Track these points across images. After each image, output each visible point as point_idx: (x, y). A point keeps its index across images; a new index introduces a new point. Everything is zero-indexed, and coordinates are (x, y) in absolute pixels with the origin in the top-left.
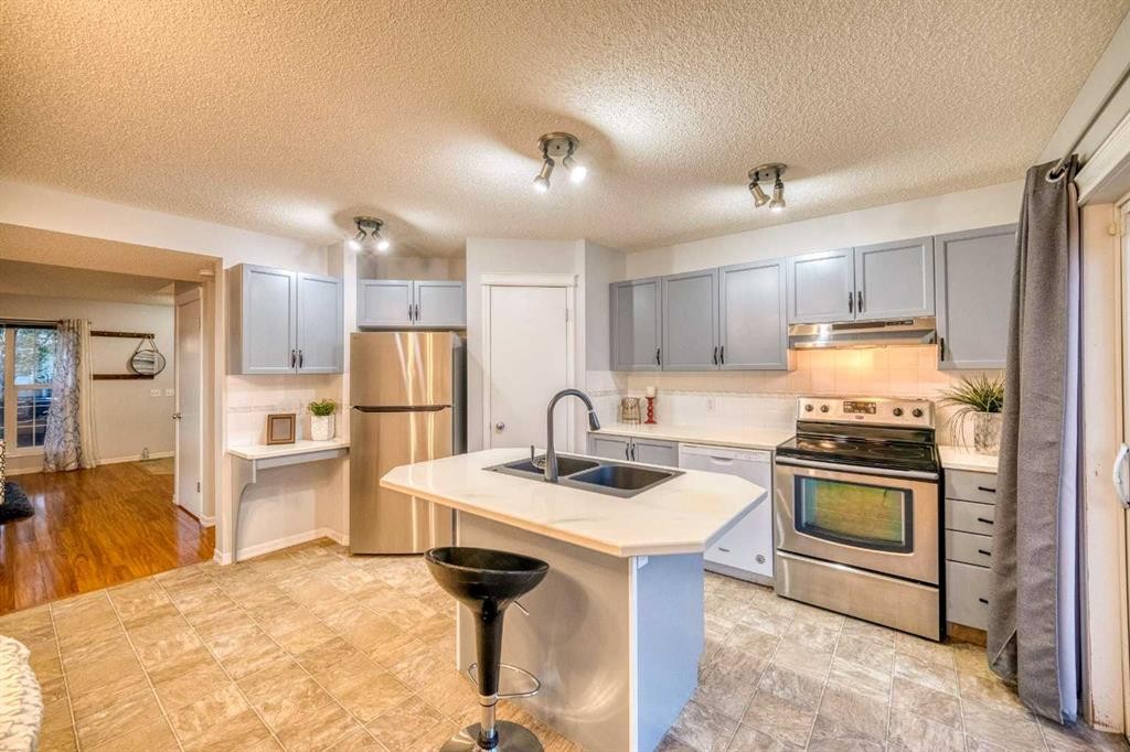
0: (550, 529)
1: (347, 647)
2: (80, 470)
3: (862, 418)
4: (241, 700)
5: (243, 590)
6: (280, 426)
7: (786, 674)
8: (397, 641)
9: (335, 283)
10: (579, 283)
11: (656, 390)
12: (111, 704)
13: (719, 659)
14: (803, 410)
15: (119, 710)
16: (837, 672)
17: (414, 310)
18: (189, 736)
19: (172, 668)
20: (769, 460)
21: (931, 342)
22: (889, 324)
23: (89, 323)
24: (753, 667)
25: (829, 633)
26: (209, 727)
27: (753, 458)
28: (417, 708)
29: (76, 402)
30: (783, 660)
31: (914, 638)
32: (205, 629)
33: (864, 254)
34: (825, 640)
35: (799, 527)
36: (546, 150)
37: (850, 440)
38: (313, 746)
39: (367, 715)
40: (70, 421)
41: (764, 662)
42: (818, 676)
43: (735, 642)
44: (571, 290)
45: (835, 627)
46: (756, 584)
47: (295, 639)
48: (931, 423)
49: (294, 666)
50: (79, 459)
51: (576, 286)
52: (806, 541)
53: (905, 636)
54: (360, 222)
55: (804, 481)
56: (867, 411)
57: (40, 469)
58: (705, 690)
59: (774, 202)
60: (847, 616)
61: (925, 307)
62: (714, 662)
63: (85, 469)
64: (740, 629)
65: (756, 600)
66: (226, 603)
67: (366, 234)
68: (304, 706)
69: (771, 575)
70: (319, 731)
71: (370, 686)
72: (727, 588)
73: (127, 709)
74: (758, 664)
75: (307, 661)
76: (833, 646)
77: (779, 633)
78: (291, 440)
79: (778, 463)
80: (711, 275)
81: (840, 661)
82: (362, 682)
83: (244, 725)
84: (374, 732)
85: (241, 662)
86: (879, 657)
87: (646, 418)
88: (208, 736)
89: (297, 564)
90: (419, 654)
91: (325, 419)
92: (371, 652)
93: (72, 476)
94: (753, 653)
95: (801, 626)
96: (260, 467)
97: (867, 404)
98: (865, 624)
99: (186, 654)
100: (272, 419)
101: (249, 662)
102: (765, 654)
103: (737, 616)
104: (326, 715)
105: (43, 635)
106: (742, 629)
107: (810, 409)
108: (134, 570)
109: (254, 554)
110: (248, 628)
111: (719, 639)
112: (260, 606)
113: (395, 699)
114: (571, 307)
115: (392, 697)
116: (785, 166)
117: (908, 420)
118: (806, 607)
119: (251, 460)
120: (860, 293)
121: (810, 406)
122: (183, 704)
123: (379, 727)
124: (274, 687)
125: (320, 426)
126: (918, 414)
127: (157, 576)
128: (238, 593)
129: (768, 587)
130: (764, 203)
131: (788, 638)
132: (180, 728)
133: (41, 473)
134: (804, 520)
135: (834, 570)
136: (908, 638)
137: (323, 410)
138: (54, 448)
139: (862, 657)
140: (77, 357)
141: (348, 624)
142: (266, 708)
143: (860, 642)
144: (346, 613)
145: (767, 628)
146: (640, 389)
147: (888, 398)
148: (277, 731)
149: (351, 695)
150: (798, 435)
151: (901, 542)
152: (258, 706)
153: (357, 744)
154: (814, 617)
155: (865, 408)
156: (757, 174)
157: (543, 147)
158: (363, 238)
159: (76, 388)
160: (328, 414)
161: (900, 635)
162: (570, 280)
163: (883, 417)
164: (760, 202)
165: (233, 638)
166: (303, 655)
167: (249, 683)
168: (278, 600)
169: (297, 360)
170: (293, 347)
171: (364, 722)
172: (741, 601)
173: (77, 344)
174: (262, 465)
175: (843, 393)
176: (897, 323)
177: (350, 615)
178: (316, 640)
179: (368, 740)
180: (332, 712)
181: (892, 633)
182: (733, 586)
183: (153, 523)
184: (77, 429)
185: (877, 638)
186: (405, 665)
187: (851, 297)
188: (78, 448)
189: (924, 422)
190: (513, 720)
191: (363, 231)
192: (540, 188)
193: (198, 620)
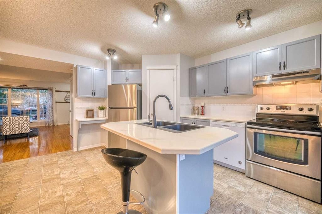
0: (139, 141)
1: (97, 179)
2: (53, 126)
3: (284, 112)
4: (61, 191)
5: (76, 159)
6: (90, 113)
7: (247, 208)
8: (112, 178)
9: (105, 71)
10: (178, 68)
11: (205, 104)
12: (29, 188)
13: (220, 198)
14: (259, 109)
15: (30, 190)
16: (270, 210)
17: (127, 79)
18: (43, 200)
19: (49, 179)
20: (244, 127)
21: (318, 79)
22: (297, 73)
23: (55, 88)
24: (233, 203)
25: (267, 193)
26: (49, 198)
27: (238, 126)
28: (110, 201)
29: (52, 109)
30: (246, 202)
31: (308, 201)
32: (62, 169)
33: (287, 46)
34: (266, 196)
35: (255, 151)
36: (156, 12)
37: (279, 120)
38: (74, 209)
39: (94, 201)
40: (51, 113)
41: (239, 201)
42: (261, 211)
43: (227, 192)
44: (175, 70)
45: (270, 191)
46: (238, 171)
47: (84, 174)
48: (317, 114)
49: (80, 182)
50: (53, 123)
51: (177, 69)
52: (260, 158)
53: (303, 199)
54: (109, 50)
55: (258, 135)
56: (287, 109)
57: (44, 125)
58: (212, 210)
59: (247, 26)
60: (276, 187)
61: (315, 65)
62: (218, 199)
63: (54, 126)
64: (230, 187)
65: (238, 177)
66: (71, 162)
67: (111, 54)
68: (77, 196)
69: (244, 169)
70: (78, 205)
71: (98, 192)
72: (227, 172)
73: (32, 189)
74: (236, 202)
75: (84, 181)
76: (269, 199)
77: (246, 191)
78: (93, 117)
79: (248, 127)
80: (224, 62)
81: (272, 206)
82: (97, 190)
83: (59, 199)
84: (94, 208)
85: (67, 179)
86: (290, 206)
87: (201, 113)
88: (48, 201)
89: (93, 153)
90: (117, 183)
91: (102, 111)
92: (103, 181)
93: (52, 127)
94: (234, 198)
95: (256, 189)
96: (82, 124)
97: (287, 106)
98: (284, 192)
99: (54, 175)
100: (88, 111)
101: (69, 180)
102: (239, 198)
103: (230, 183)
104: (82, 200)
105: (24, 166)
106: (231, 187)
107: (262, 109)
108: (53, 151)
109: (83, 149)
110: (73, 170)
111: (221, 190)
112: (78, 164)
113: (105, 197)
114: (175, 76)
115: (104, 196)
116: (251, 10)
117: (306, 112)
118: (258, 182)
119: (79, 122)
120: (284, 62)
121: (262, 108)
122: (46, 190)
123: (96, 206)
124: (72, 188)
125: (101, 113)
126: (311, 110)
127: (57, 153)
128: (75, 159)
129: (243, 173)
130: (242, 26)
131: (250, 193)
132: (42, 197)
133: (45, 126)
134: (258, 149)
135: (272, 169)
136: (305, 200)
137: (102, 109)
138: (48, 120)
139: (282, 205)
140: (52, 97)
141: (100, 171)
142: (67, 194)
143: (282, 199)
144: (100, 168)
145: (242, 189)
146: (199, 104)
147: (296, 104)
148: (67, 202)
149: (92, 194)
150: (257, 119)
151: (302, 160)
152: (65, 194)
153: (87, 211)
154: (261, 186)
155: (286, 108)
156: (239, 15)
157: (155, 11)
158: (110, 56)
159: (52, 105)
160: (103, 110)
161: (300, 198)
162: (175, 67)
163: (294, 111)
164: (241, 26)
165: (67, 172)
166: (84, 179)
167: (66, 186)
168: (84, 162)
169: (93, 93)
170: (92, 89)
171: (92, 204)
172: (232, 177)
173: (53, 94)
174: (83, 123)
175: (276, 103)
176: (301, 73)
177: (101, 169)
178: (89, 175)
179: (91, 210)
180: (85, 198)
181: (296, 197)
182: (229, 171)
183: (63, 140)
184: (53, 115)
185: (290, 198)
186: (111, 186)
187: (280, 64)
188: (53, 120)
189: (314, 113)
190: (139, 211)
191: (110, 54)
192: (155, 26)
193: (61, 166)
